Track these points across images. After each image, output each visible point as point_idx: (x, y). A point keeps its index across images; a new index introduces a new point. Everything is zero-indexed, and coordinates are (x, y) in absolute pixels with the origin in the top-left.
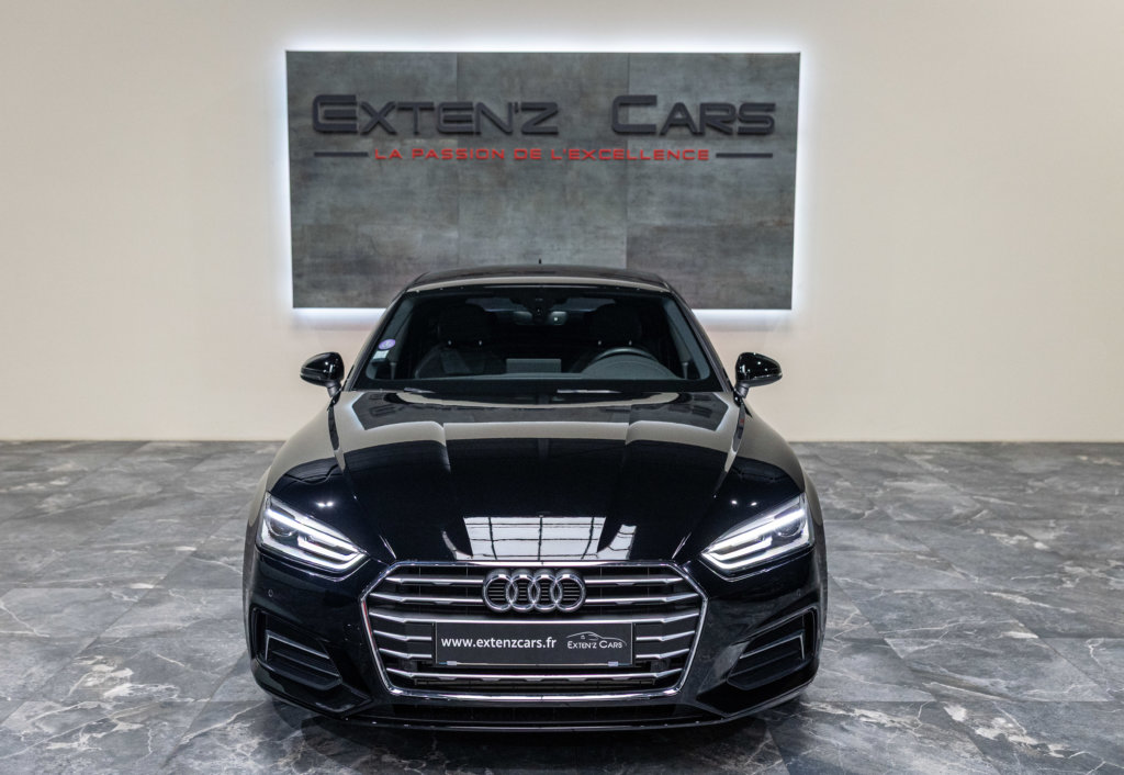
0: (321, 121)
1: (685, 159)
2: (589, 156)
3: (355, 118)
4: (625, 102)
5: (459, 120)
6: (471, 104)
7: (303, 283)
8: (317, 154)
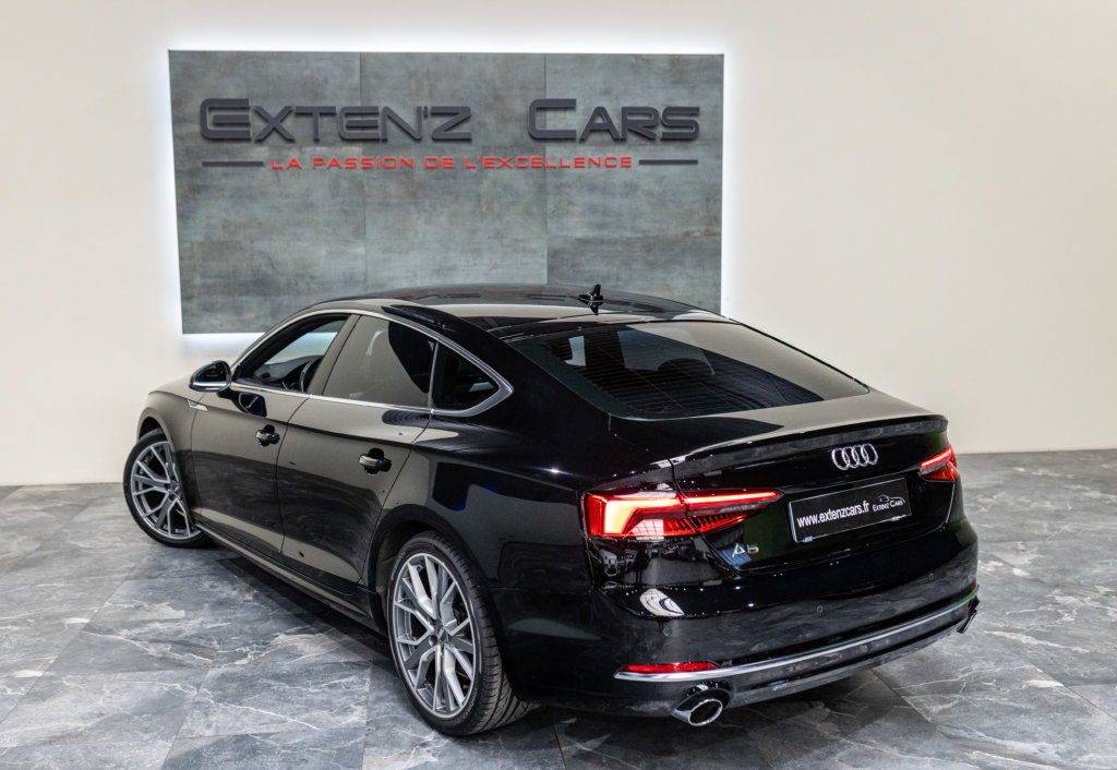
0: (210, 127)
1: (608, 166)
2: (505, 164)
3: (248, 124)
4: (543, 106)
5: (364, 126)
6: (377, 108)
7: (193, 305)
8: (206, 164)
